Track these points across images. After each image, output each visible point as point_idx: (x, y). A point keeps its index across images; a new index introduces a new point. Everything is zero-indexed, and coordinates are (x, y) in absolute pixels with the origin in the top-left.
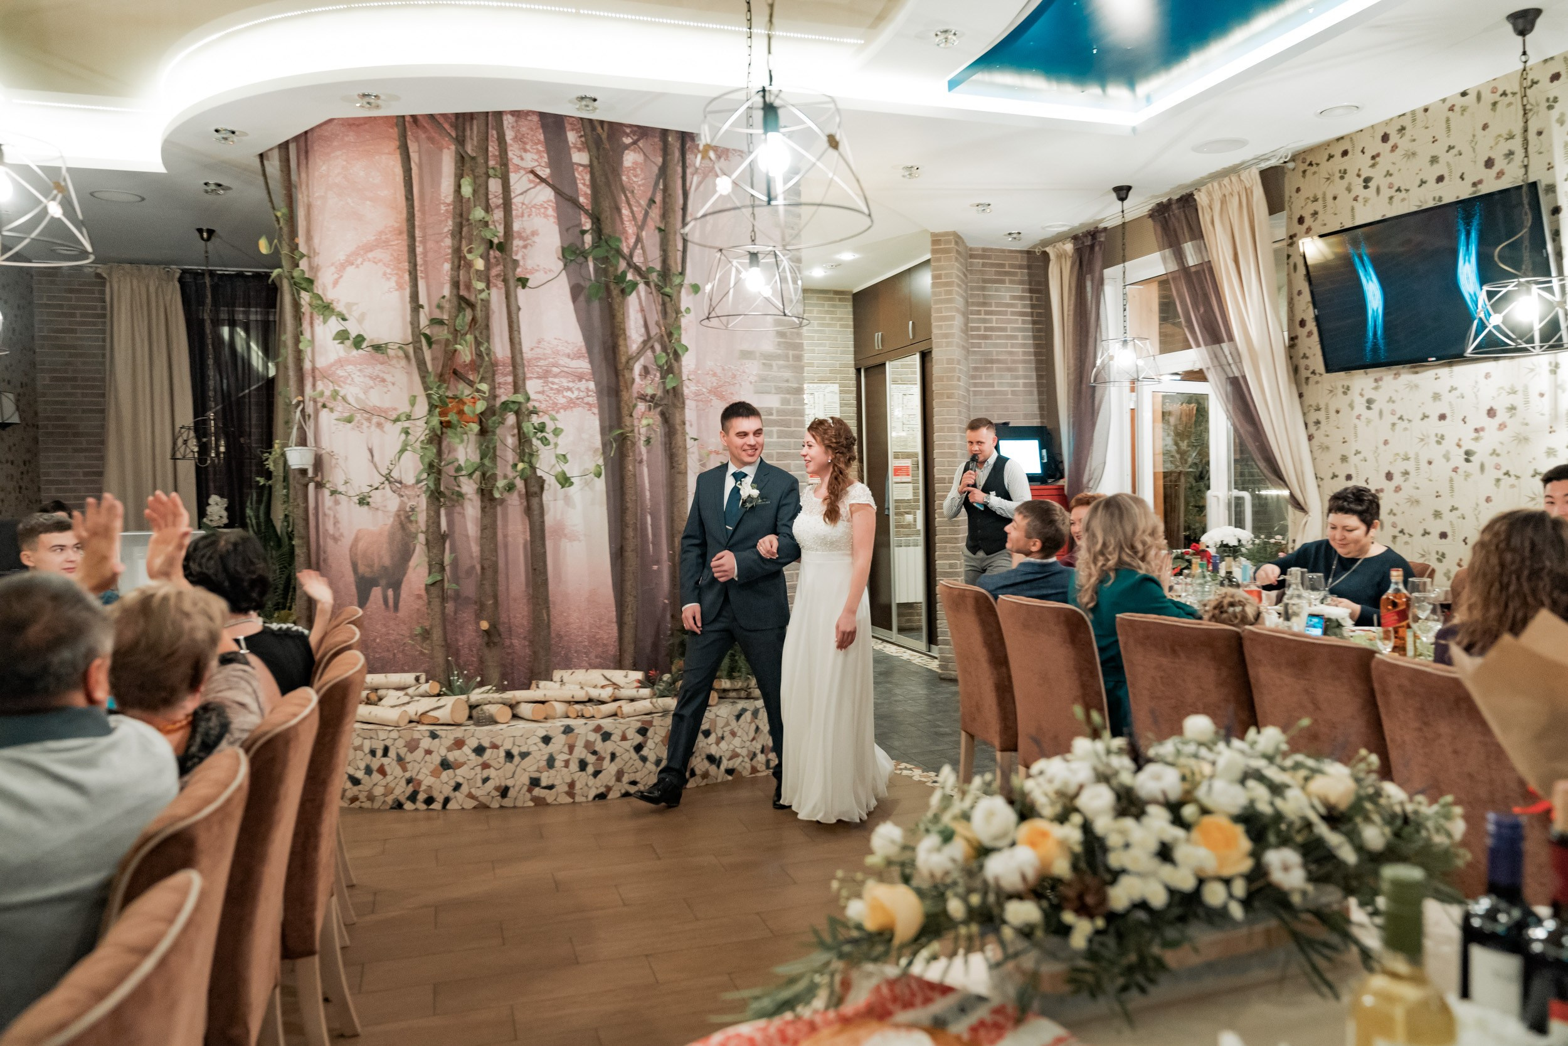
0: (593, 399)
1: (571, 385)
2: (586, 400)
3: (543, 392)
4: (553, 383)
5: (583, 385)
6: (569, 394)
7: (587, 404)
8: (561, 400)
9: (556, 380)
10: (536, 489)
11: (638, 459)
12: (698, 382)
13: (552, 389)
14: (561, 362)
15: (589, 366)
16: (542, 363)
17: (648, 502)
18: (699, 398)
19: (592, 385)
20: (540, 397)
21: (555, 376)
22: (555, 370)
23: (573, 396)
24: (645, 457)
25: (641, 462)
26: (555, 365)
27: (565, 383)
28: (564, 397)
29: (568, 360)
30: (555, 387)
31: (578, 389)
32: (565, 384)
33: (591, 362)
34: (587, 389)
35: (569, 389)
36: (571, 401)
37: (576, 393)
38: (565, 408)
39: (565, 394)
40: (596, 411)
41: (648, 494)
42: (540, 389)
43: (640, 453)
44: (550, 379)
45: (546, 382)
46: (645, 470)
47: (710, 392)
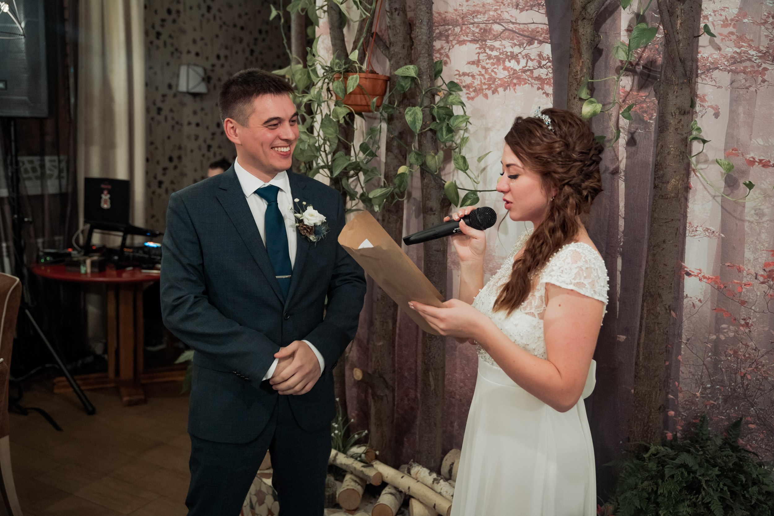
0: (546, 73)
1: (516, 50)
2: (536, 73)
3: (477, 63)
4: (492, 49)
5: (534, 50)
6: (512, 64)
7: (538, 78)
8: (502, 74)
9: (497, 44)
10: (434, 204)
11: (612, 167)
12: (741, 38)
13: (489, 57)
14: (506, 16)
15: (545, 20)
16: (480, 18)
17: (621, 235)
18: (741, 67)
19: (547, 49)
20: (474, 69)
21: (496, 38)
22: (497, 28)
23: (518, 68)
24: (622, 166)
25: (616, 172)
26: (498, 21)
27: (508, 46)
28: (505, 69)
29: (515, 12)
30: (495, 53)
31: (527, 57)
32: (509, 49)
33: (550, 14)
34: (540, 55)
35: (513, 57)
36: (514, 74)
37: (523, 62)
38: (506, 86)
39: (507, 64)
40: (550, 89)
41: (622, 223)
42: (475, 58)
43: (616, 158)
44: (489, 43)
45: (483, 48)
46: (622, 185)
47: (764, 56)
